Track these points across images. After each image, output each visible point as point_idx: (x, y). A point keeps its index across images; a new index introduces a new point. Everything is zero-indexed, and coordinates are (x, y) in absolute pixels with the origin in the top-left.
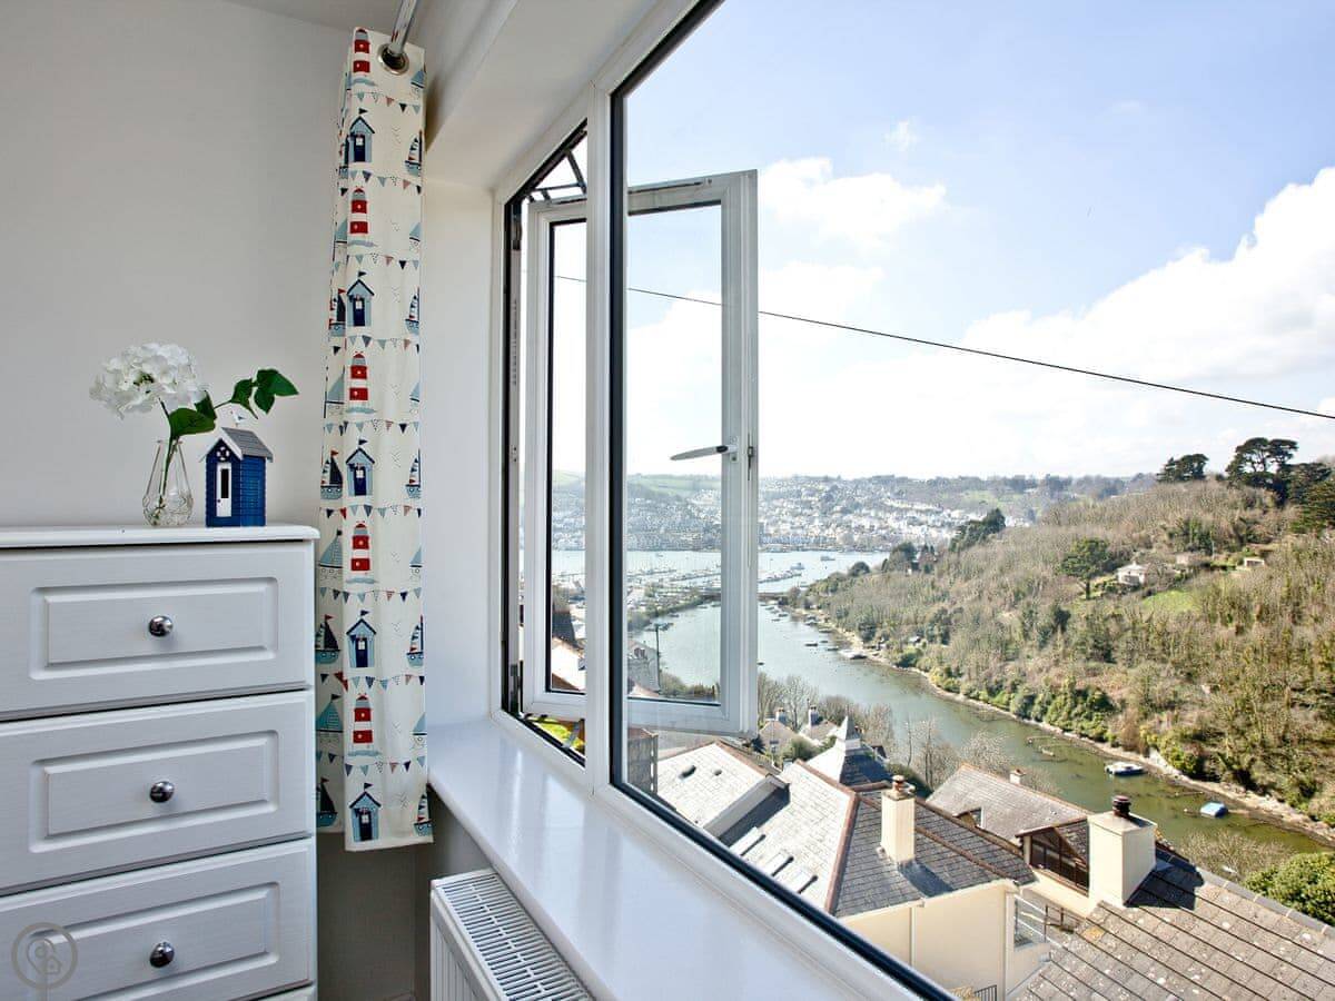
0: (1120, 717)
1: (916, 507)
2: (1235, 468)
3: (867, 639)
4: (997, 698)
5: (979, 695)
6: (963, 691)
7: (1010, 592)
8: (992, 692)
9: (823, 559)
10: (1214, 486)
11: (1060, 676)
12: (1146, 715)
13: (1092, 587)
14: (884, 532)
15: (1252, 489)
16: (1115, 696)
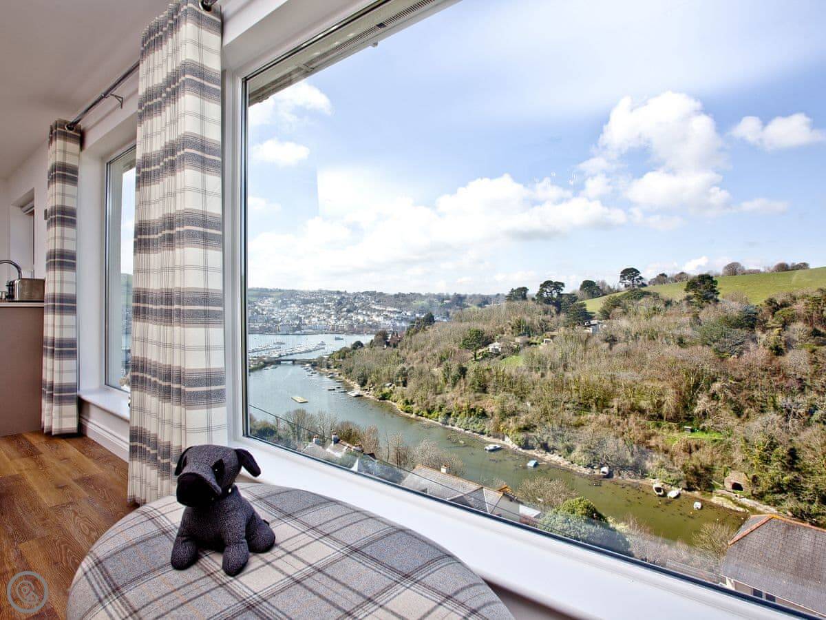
0: (491, 421)
1: (387, 309)
2: (540, 295)
3: (363, 385)
4: (432, 415)
5: (423, 414)
6: (415, 412)
7: (437, 358)
8: (429, 412)
9: (337, 339)
10: (530, 303)
11: (463, 402)
12: (503, 419)
13: (477, 355)
14: (370, 323)
15: (546, 305)
16: (488, 410)
